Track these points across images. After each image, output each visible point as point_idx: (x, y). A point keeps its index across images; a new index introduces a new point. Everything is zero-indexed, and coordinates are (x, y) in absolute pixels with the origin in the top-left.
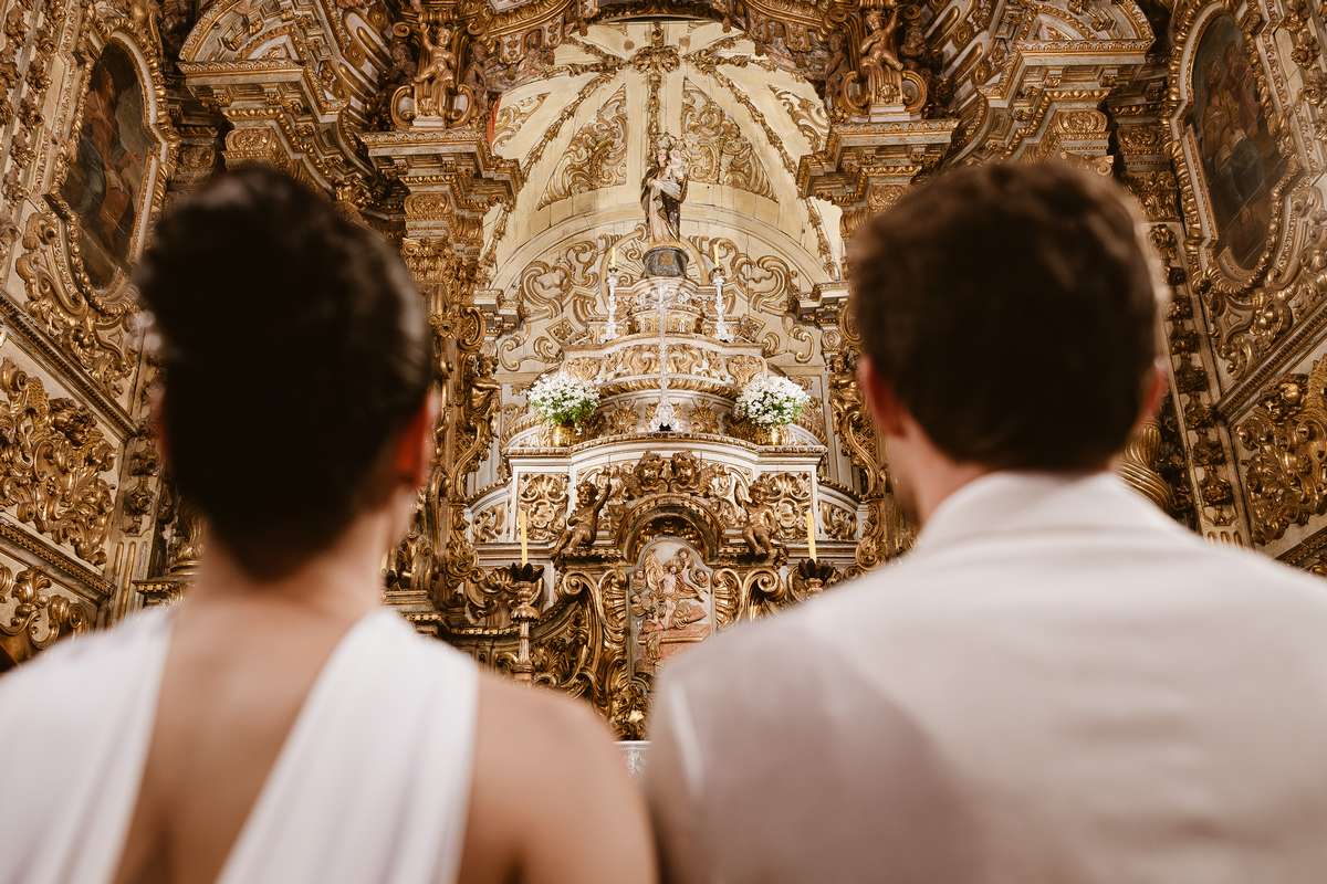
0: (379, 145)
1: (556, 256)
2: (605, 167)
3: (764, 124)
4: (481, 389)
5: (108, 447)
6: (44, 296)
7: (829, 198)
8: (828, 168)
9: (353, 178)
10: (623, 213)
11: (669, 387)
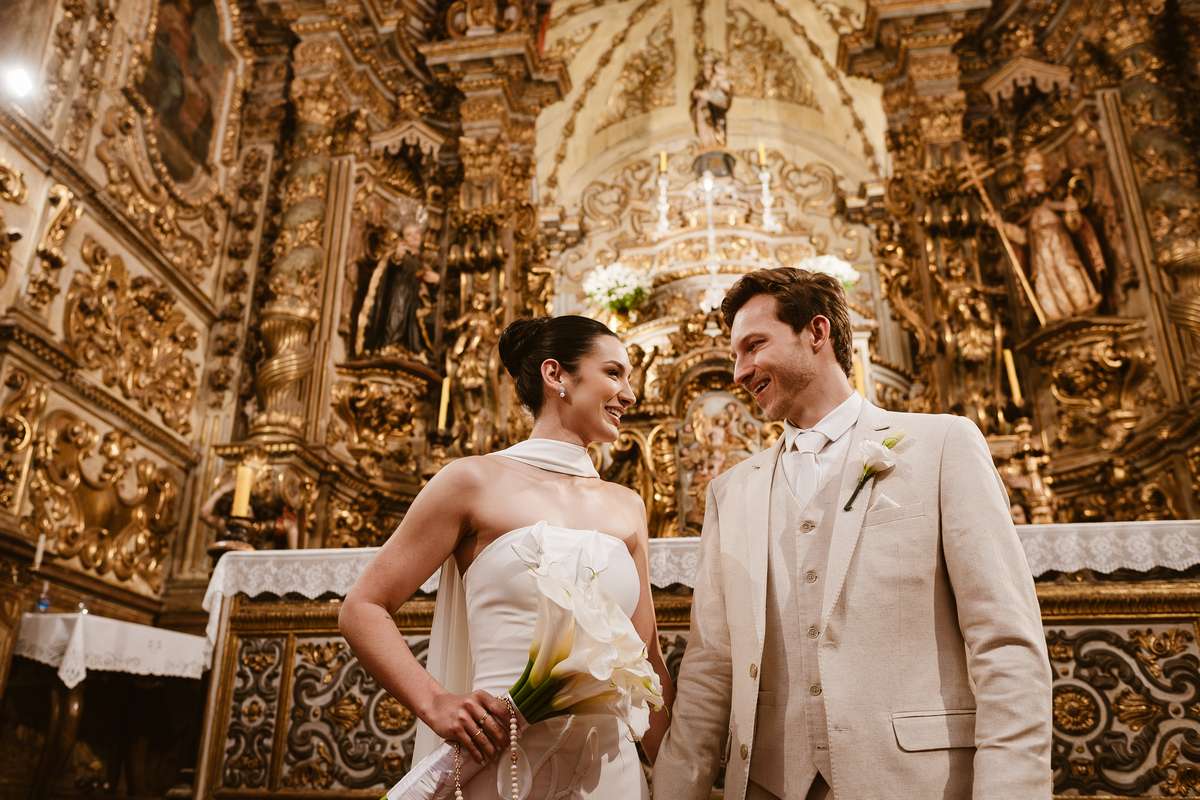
0: (436, 54)
1: (613, 175)
2: (656, 91)
3: (805, 35)
4: (536, 274)
5: (191, 328)
6: (123, 181)
7: (870, 76)
8: (866, 44)
9: (414, 88)
10: (674, 132)
11: (720, 272)
